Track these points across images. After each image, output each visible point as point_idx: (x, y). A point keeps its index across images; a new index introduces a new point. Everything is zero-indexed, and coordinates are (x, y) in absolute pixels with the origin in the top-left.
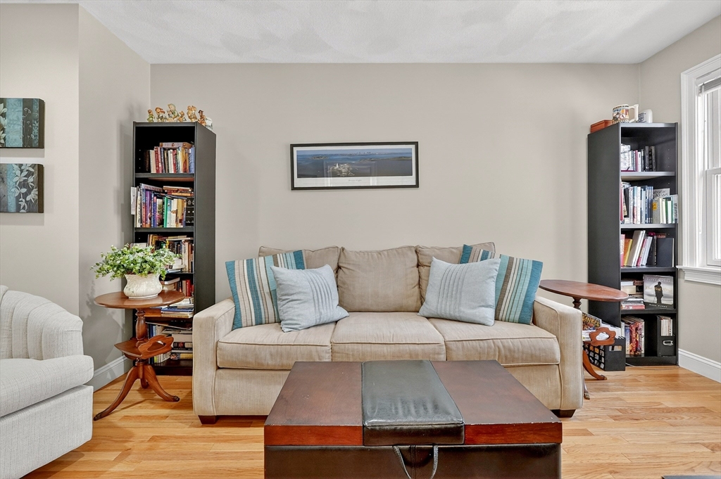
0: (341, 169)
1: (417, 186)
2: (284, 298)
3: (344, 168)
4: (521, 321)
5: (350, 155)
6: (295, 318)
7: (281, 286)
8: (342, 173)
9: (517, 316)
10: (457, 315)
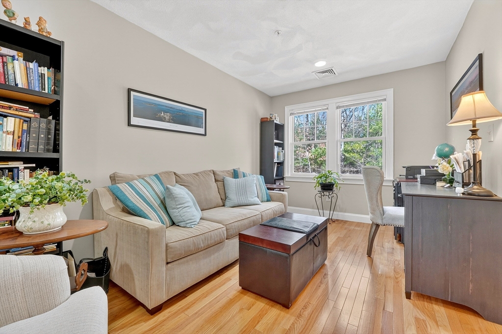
0: (165, 116)
1: (205, 135)
2: (178, 207)
3: (167, 116)
4: (268, 201)
5: (171, 108)
6: (193, 218)
7: (175, 199)
8: (165, 119)
9: (266, 199)
10: (248, 202)
